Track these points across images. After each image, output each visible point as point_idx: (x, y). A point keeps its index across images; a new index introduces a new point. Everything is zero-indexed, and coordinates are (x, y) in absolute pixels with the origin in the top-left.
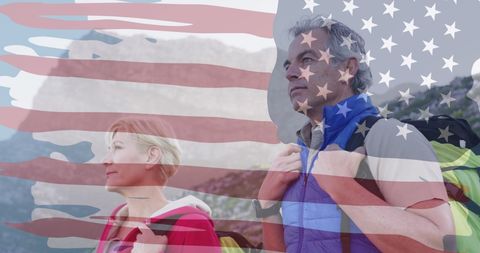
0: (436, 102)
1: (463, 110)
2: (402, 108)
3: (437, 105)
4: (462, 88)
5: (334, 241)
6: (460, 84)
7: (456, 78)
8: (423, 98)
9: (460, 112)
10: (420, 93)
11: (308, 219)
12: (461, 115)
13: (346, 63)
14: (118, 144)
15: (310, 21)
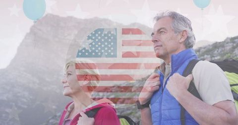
0: (217, 50)
1: (231, 54)
2: (201, 53)
3: (218, 51)
4: (231, 43)
5: (177, 121)
6: (229, 41)
7: (227, 38)
8: (211, 48)
9: (229, 54)
10: (209, 45)
11: (164, 110)
12: (230, 57)
13: (182, 33)
14: (69, 73)
15: (164, 13)
